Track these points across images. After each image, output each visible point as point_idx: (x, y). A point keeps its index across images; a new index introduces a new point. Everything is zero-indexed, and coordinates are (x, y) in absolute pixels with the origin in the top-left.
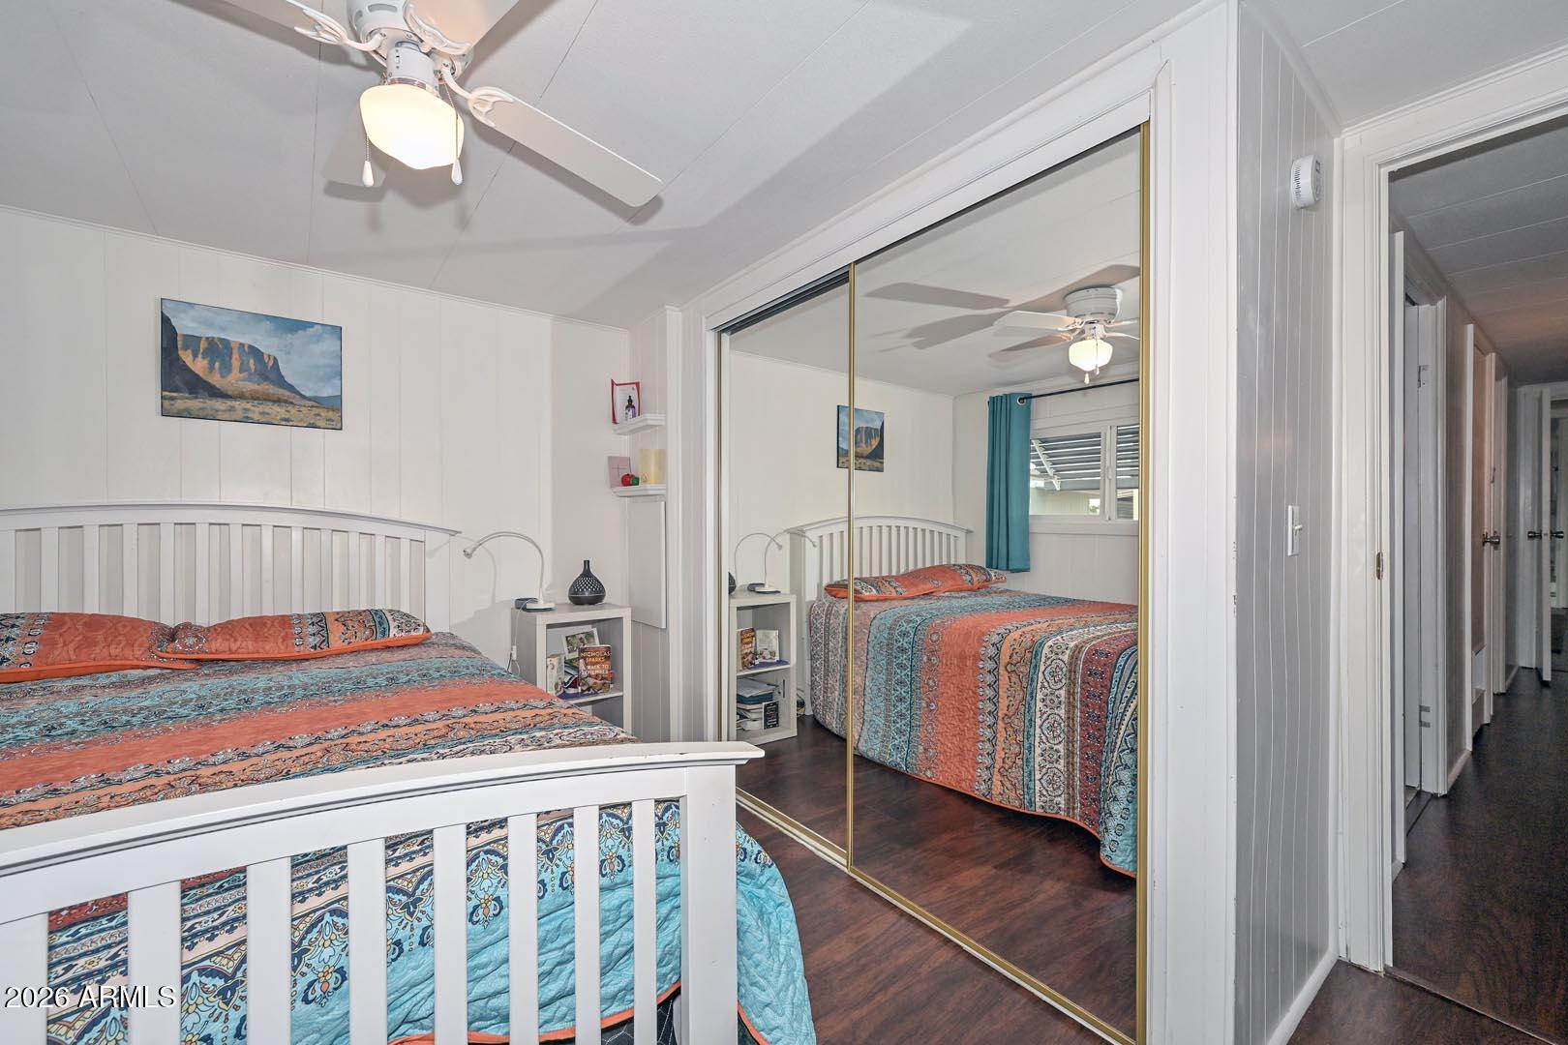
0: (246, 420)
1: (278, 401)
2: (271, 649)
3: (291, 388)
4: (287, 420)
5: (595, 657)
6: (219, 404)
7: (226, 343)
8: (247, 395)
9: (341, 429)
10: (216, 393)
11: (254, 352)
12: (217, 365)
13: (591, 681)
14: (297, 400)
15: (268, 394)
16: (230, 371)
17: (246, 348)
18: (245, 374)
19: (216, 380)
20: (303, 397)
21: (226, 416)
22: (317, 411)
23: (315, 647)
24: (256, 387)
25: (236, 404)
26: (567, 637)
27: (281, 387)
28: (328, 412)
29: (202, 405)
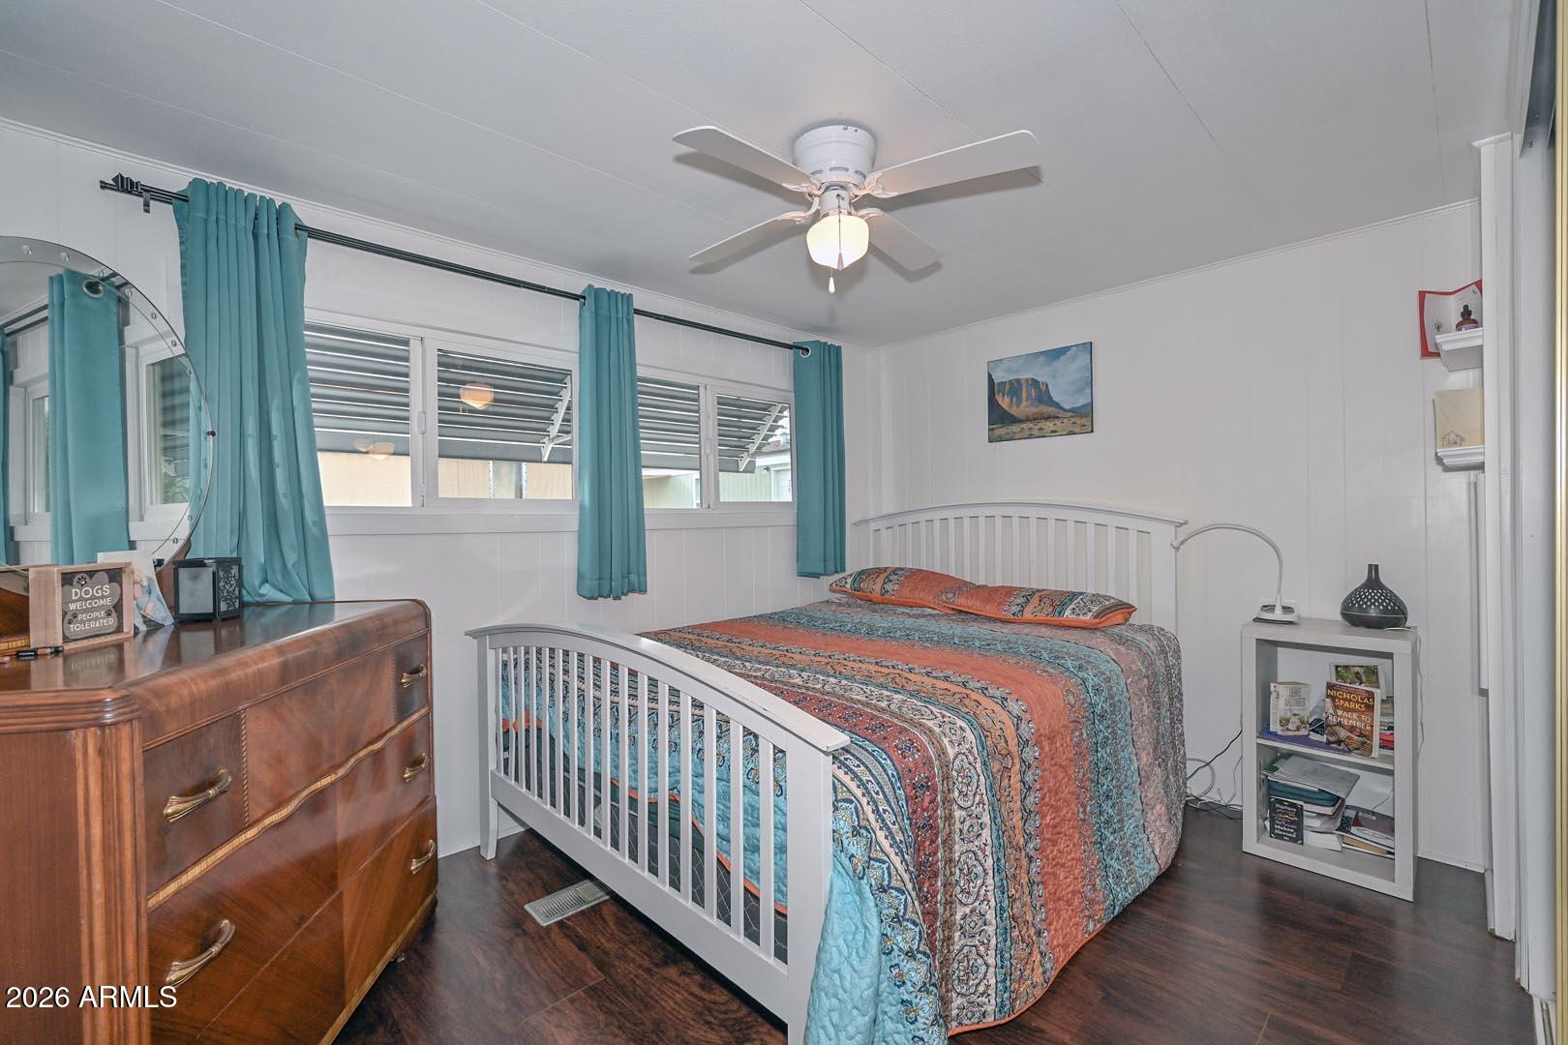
0: (1030, 437)
1: (1049, 418)
2: (989, 610)
3: (1057, 405)
4: (1053, 432)
5: (1350, 701)
6: (1015, 428)
7: (1018, 381)
8: (1031, 417)
9: (1092, 431)
10: (1015, 420)
11: (1035, 383)
12: (1014, 399)
13: (1343, 734)
14: (1061, 414)
15: (1042, 414)
16: (1021, 402)
17: (1030, 382)
18: (1029, 402)
19: (1014, 411)
20: (1064, 410)
21: (1018, 436)
22: (1073, 420)
23: (1014, 614)
24: (1036, 410)
25: (1024, 426)
26: (1337, 667)
27: (1051, 406)
28: (1083, 418)
29: (1006, 431)
